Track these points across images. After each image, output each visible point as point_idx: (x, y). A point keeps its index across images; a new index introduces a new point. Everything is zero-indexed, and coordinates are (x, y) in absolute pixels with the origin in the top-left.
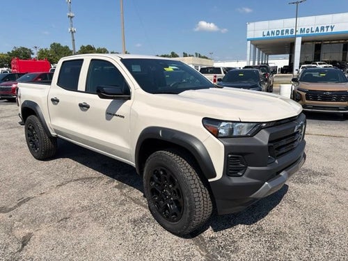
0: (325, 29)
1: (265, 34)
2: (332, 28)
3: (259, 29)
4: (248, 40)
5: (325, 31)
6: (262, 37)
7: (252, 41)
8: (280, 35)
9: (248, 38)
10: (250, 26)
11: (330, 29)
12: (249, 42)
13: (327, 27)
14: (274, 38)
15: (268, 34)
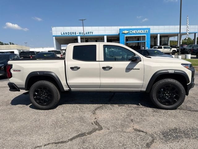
0: (90, 33)
1: (63, 33)
2: (92, 33)
3: (59, 31)
4: (54, 36)
5: (90, 34)
6: (61, 35)
7: (56, 37)
8: (70, 35)
9: (53, 35)
10: (54, 29)
11: (91, 33)
12: (54, 38)
13: (90, 32)
14: (67, 36)
15: (64, 34)
